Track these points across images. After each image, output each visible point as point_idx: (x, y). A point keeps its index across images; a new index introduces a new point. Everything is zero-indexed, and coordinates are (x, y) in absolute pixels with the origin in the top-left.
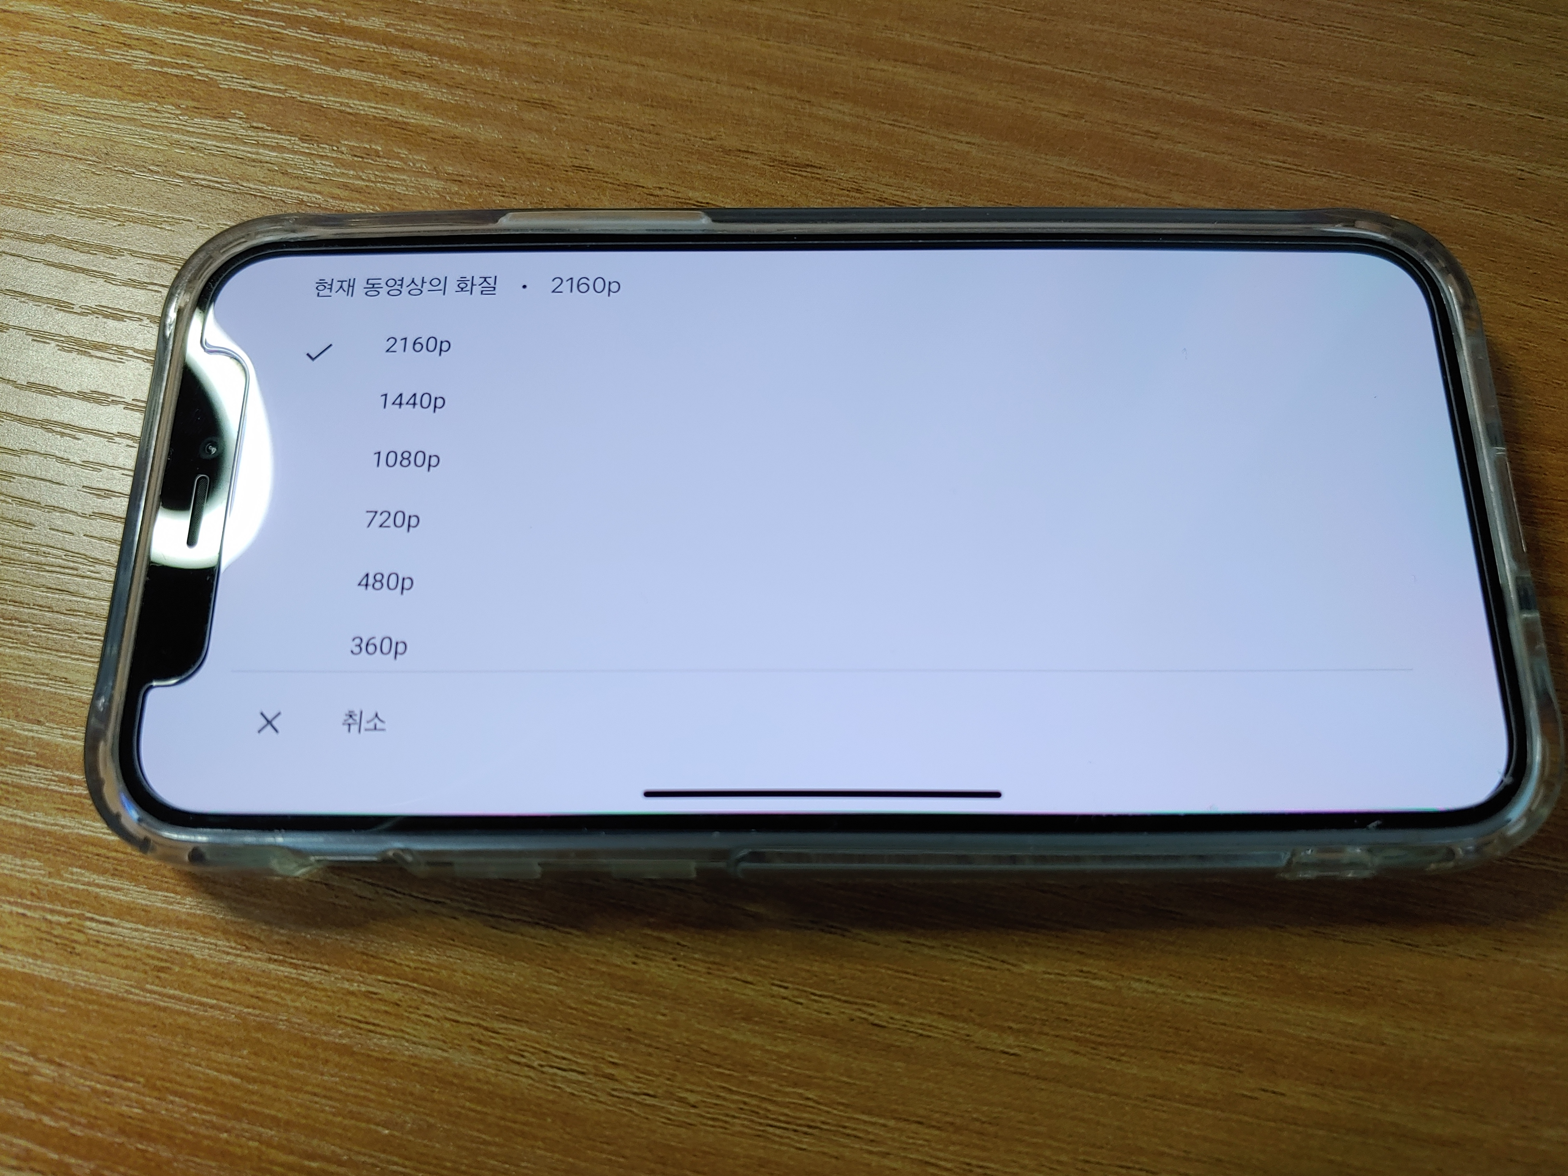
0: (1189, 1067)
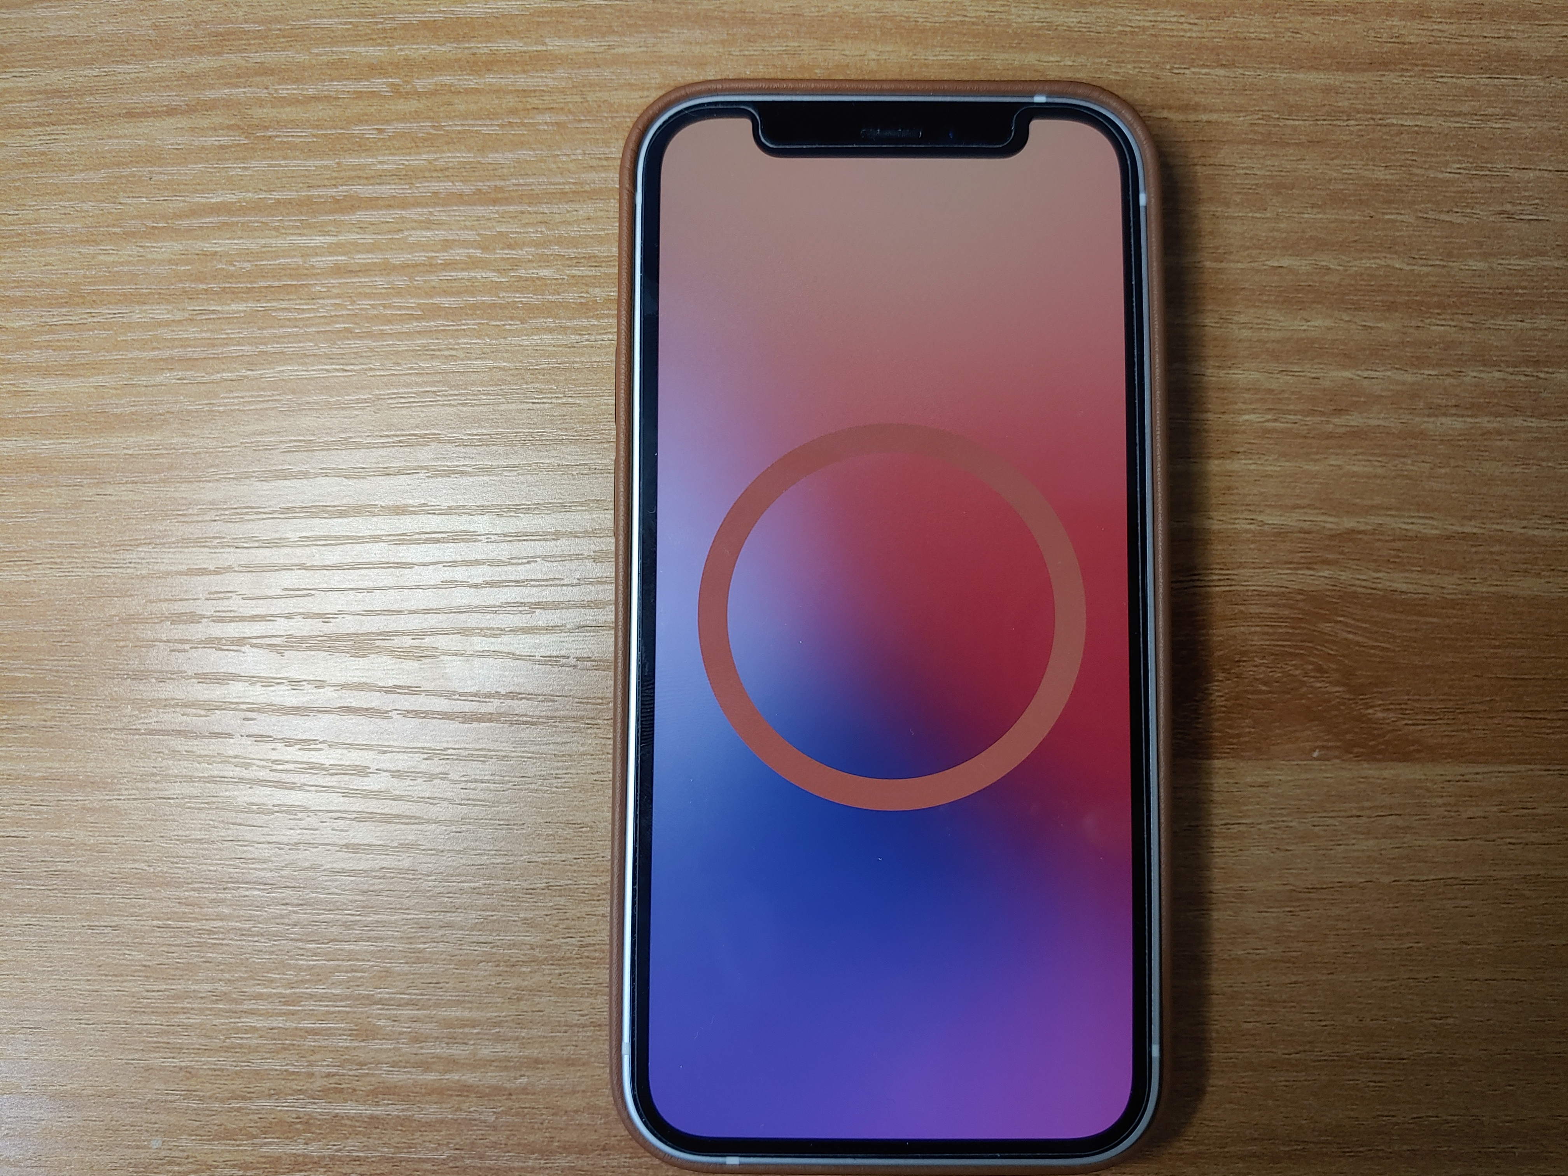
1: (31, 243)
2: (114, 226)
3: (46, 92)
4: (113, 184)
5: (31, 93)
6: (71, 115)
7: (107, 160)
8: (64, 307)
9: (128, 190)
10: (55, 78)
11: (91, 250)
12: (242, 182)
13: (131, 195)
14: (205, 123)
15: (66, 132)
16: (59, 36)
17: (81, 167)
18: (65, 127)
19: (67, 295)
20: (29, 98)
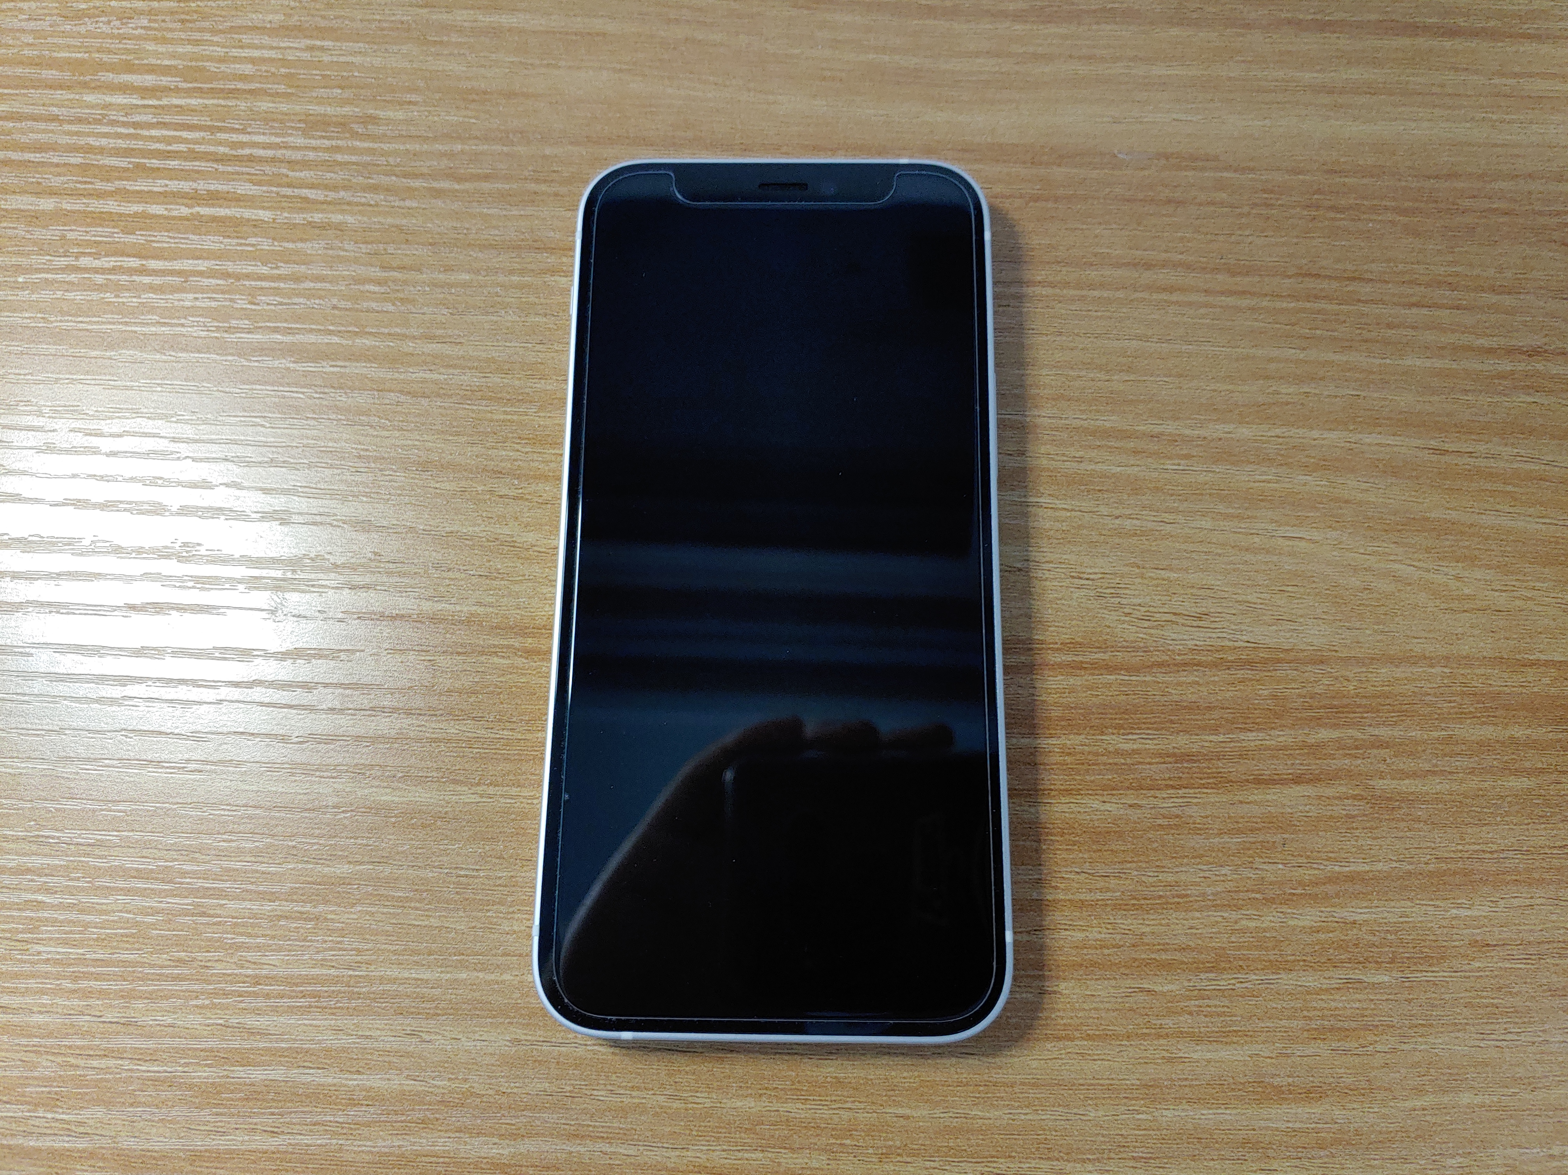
0: (1212, 1163)
1: (1173, 906)
2: (1253, 891)
3: (1174, 755)
4: (1249, 849)
5: (1160, 755)
6: (1201, 779)
7: (1240, 825)
8: (1211, 972)
9: (1264, 855)
10: (1181, 742)
11: (1234, 915)
12: (1372, 852)
13: (1267, 860)
14: (1329, 792)
15: (1198, 796)
16: (1181, 701)
17: (1216, 831)
18: (1197, 791)
19: (1213, 960)
20: (1157, 760)
